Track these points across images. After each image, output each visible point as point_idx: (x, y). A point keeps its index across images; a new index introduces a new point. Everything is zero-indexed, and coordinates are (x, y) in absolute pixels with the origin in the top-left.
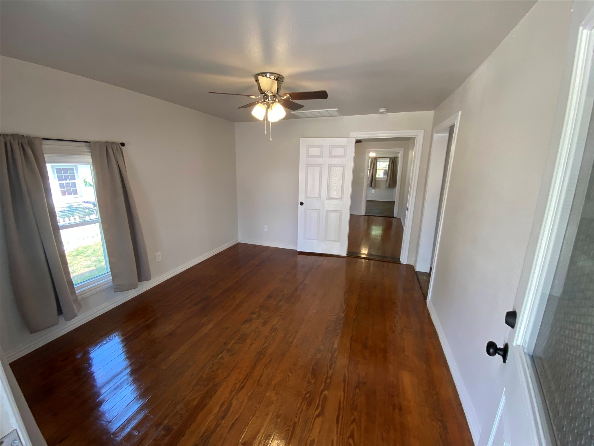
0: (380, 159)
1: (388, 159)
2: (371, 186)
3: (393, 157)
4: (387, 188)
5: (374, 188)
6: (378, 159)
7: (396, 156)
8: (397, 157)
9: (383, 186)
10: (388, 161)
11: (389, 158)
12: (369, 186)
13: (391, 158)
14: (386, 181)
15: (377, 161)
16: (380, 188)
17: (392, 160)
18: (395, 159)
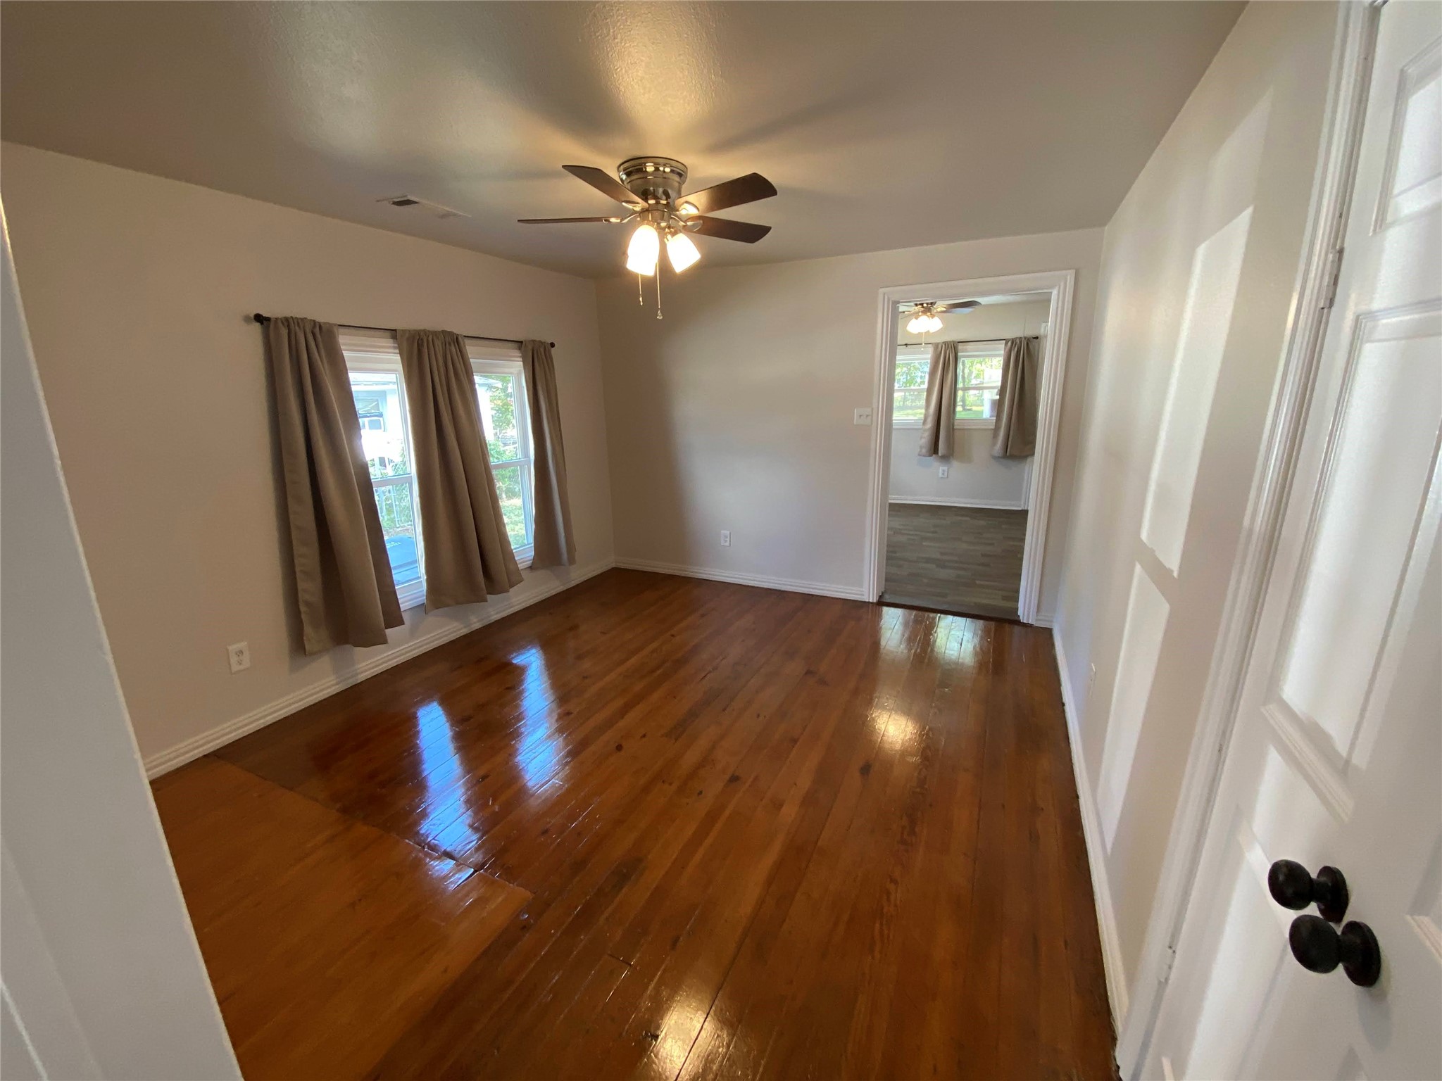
0: (970, 346)
1: (1002, 345)
2: (934, 449)
3: (1021, 338)
4: (995, 458)
5: (946, 458)
6: (960, 347)
7: (1034, 335)
8: (1037, 338)
9: (983, 450)
10: (1002, 352)
11: (1007, 341)
12: (924, 451)
13: (1013, 341)
14: (993, 431)
15: (959, 354)
16: (966, 458)
17: (1017, 351)
18: (1027, 344)
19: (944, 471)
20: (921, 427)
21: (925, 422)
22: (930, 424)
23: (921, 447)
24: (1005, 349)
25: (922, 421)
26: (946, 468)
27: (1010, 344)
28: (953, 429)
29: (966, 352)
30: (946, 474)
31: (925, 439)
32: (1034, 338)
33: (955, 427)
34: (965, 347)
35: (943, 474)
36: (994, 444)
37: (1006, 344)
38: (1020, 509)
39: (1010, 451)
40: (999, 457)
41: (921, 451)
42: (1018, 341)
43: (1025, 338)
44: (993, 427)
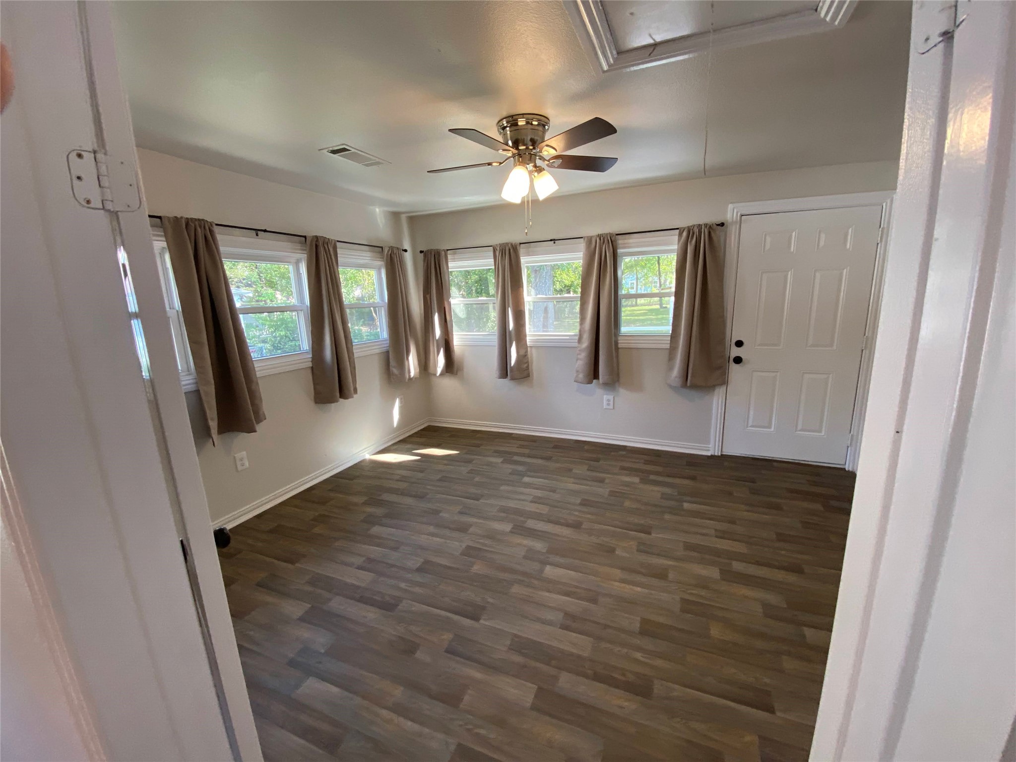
0: (633, 239)
1: (674, 237)
2: (594, 373)
3: (700, 226)
4: (670, 386)
5: (614, 382)
6: (620, 241)
7: (719, 220)
8: (722, 224)
9: (656, 375)
10: (675, 247)
11: (681, 230)
12: (581, 376)
13: (690, 230)
14: (667, 352)
15: (620, 251)
16: (636, 386)
17: (696, 246)
18: (709, 233)
19: (609, 400)
20: (576, 345)
21: (580, 340)
22: (586, 343)
23: (577, 371)
24: (679, 240)
25: (577, 338)
26: (611, 397)
27: (685, 234)
28: (617, 348)
29: (629, 247)
30: (611, 403)
31: (581, 361)
32: (718, 225)
33: (620, 346)
34: (626, 241)
35: (608, 404)
36: (671, 369)
37: (680, 235)
38: (709, 454)
39: (691, 381)
40: (676, 387)
41: (577, 376)
42: (696, 230)
43: (706, 225)
44: (668, 346)
